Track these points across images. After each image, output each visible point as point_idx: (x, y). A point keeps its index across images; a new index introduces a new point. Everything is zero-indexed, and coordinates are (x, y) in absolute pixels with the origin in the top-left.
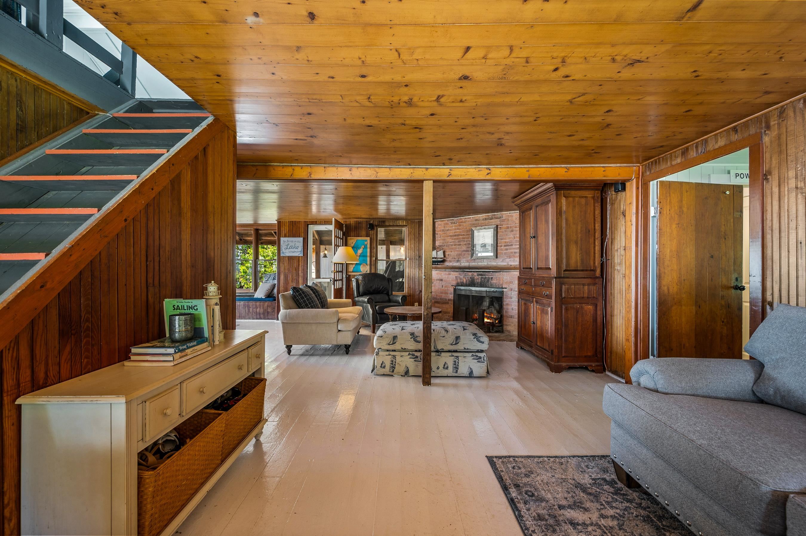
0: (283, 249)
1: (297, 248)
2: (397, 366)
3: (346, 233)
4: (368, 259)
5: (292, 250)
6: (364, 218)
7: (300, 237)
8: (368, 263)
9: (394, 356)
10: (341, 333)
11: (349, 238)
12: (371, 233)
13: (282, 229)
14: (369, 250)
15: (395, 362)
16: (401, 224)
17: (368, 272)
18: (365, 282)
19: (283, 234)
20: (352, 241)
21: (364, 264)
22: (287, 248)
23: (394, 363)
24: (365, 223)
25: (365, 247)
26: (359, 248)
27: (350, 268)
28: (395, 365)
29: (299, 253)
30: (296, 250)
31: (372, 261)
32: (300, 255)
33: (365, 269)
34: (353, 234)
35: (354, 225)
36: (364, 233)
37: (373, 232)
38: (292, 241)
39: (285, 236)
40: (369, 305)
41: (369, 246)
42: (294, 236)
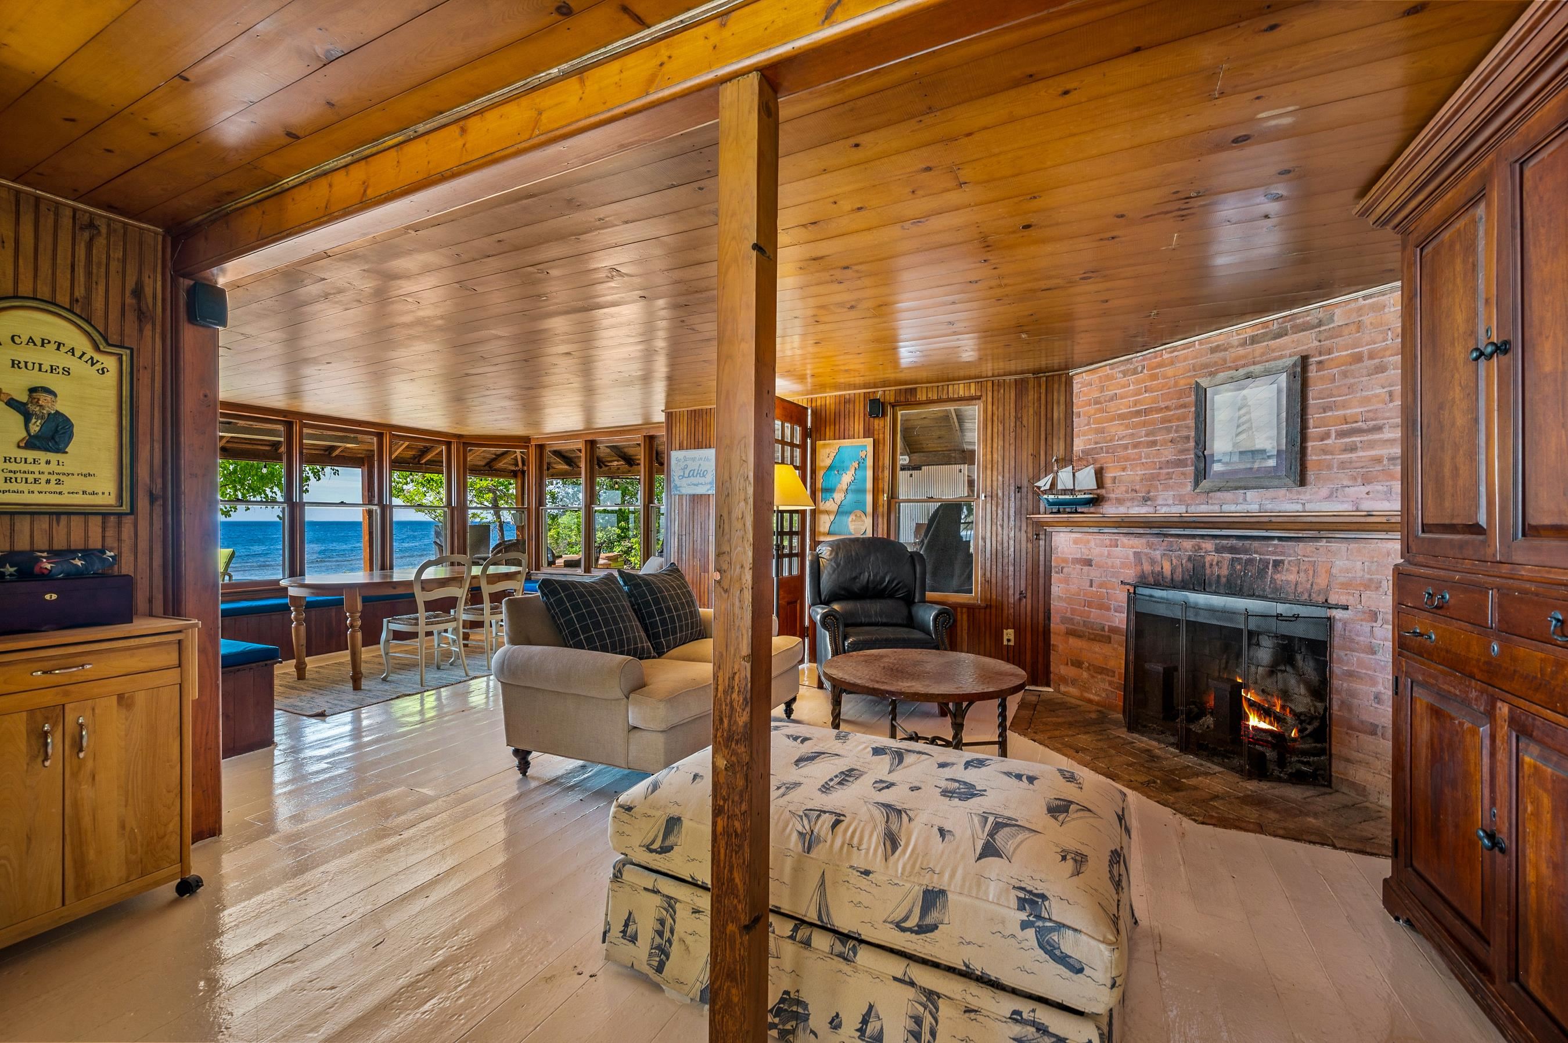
0: (676, 478)
1: (704, 476)
2: (675, 950)
3: (814, 430)
4: (869, 498)
5: (693, 480)
6: (855, 387)
7: (709, 447)
8: (869, 508)
9: (670, 902)
11: (819, 443)
12: (876, 427)
13: (674, 432)
14: (869, 474)
15: (672, 932)
16: (961, 393)
17: (869, 534)
18: (838, 565)
19: (676, 443)
20: (828, 451)
21: (859, 512)
22: (683, 477)
23: (667, 934)
24: (862, 399)
25: (861, 465)
26: (845, 469)
27: (822, 522)
28: (669, 941)
29: (709, 487)
30: (702, 480)
31: (880, 502)
32: (710, 492)
33: (860, 527)
34: (832, 434)
35: (833, 407)
36: (859, 426)
37: (882, 423)
38: (694, 459)
39: (681, 448)
41: (869, 462)
42: (699, 446)
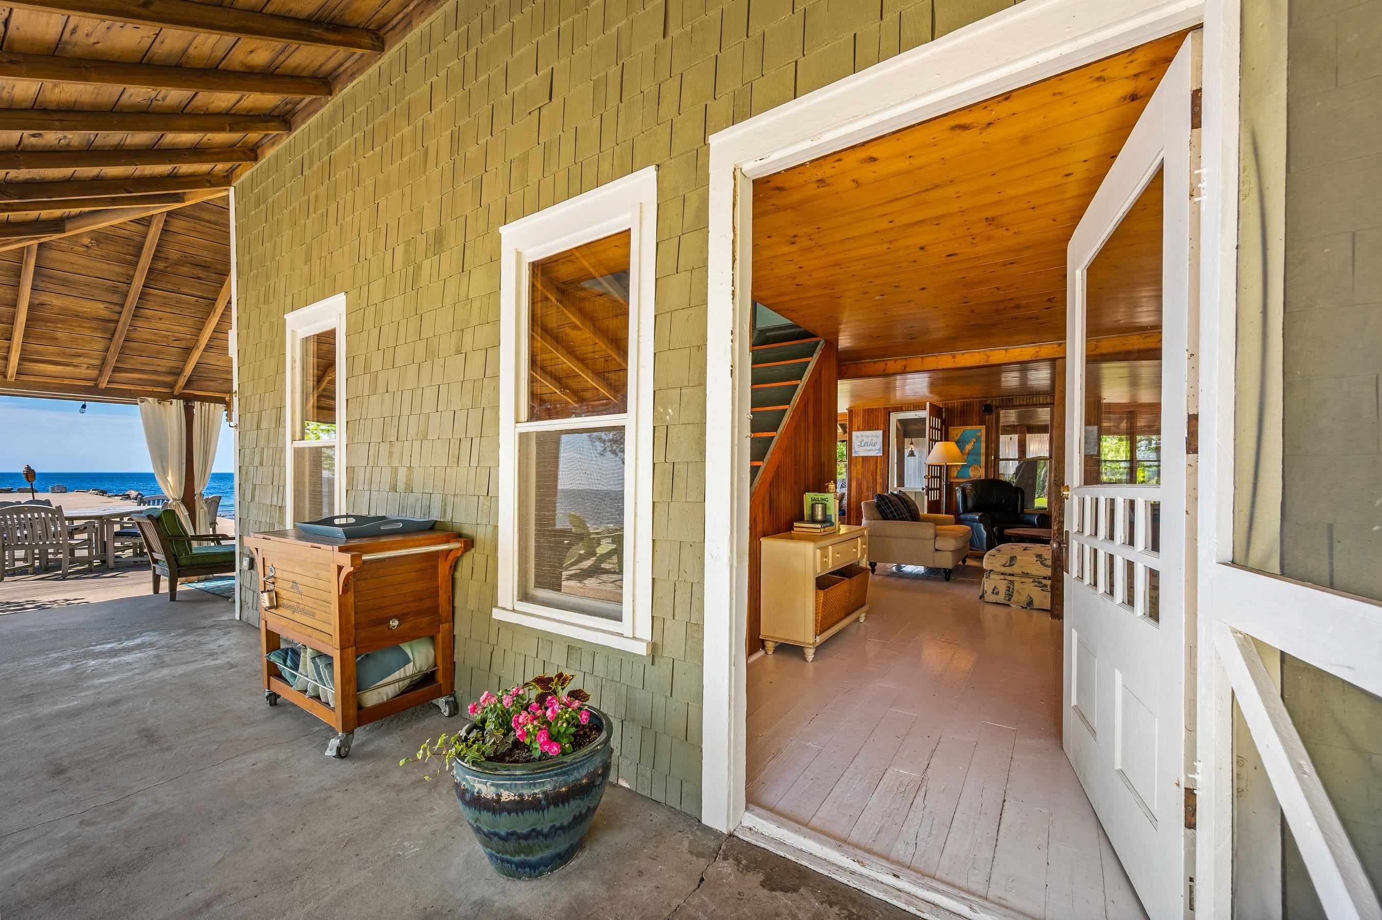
0: (856, 447)
1: (874, 445)
2: (1015, 594)
3: (946, 420)
4: (983, 458)
5: (866, 448)
6: (976, 398)
7: (878, 430)
8: (983, 464)
9: (1012, 582)
10: (938, 553)
11: (951, 428)
12: (987, 419)
13: (854, 421)
14: (983, 445)
15: (1013, 589)
16: (1041, 401)
17: (983, 477)
18: (977, 492)
19: (855, 426)
20: (956, 432)
21: (976, 466)
22: (861, 446)
23: (1011, 590)
24: (978, 404)
25: (978, 439)
26: (968, 442)
27: (952, 472)
28: (1013, 592)
29: (878, 451)
30: (874, 448)
31: (990, 460)
32: (878, 455)
33: (979, 473)
34: (958, 422)
35: (959, 408)
36: (975, 418)
37: (991, 417)
38: (868, 436)
39: (859, 430)
40: (982, 525)
41: (983, 438)
42: (870, 429)
